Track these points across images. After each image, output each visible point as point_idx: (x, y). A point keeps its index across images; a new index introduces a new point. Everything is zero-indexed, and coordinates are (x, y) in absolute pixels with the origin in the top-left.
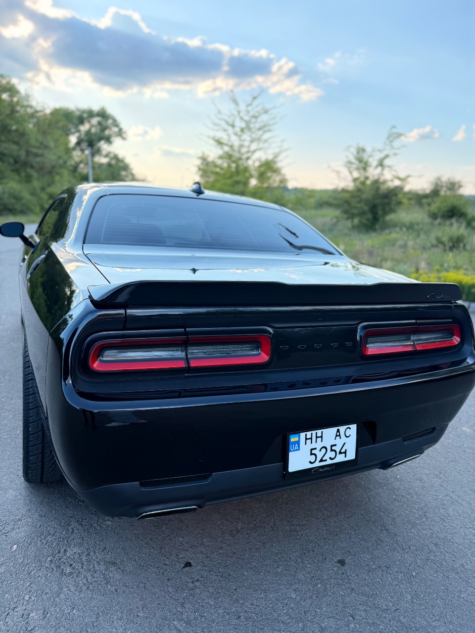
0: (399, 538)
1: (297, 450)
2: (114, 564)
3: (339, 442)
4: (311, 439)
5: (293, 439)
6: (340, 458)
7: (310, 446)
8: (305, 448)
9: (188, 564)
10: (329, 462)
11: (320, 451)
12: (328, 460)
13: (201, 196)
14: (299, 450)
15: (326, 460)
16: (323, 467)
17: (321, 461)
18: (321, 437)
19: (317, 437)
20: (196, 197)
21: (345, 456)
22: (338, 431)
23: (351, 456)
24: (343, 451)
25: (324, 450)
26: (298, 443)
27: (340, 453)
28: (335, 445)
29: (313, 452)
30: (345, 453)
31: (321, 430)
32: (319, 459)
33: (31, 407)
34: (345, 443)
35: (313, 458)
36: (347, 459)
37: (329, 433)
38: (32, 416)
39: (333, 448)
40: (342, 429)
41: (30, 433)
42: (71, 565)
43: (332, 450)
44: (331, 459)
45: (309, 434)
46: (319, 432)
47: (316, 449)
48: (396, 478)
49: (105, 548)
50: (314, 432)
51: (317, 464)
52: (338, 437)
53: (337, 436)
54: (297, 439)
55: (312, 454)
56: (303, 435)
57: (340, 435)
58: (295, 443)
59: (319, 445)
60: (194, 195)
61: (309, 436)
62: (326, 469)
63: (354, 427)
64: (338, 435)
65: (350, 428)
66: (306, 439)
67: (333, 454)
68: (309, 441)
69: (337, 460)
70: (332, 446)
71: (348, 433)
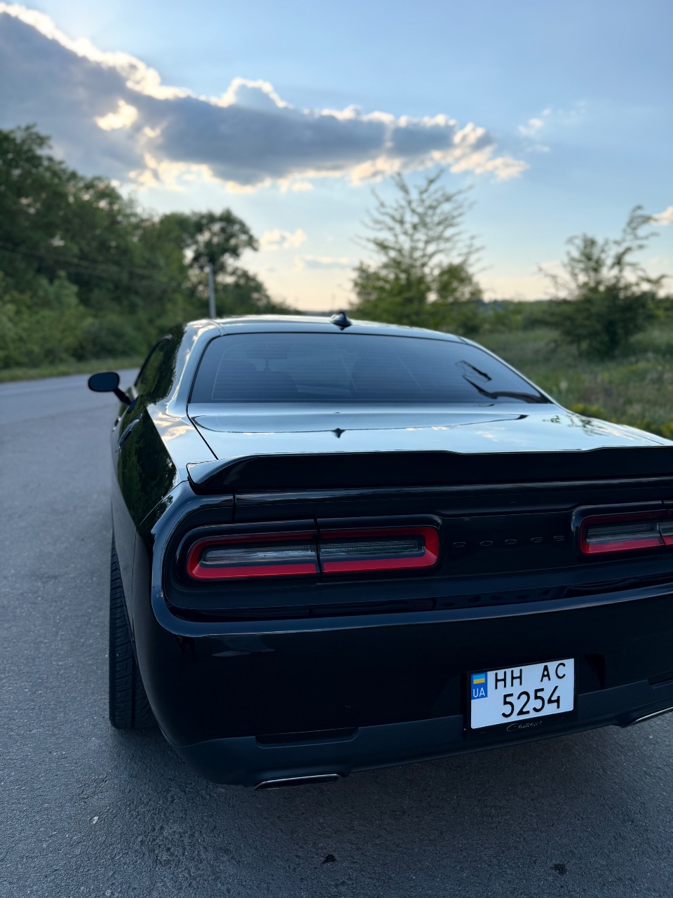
0: (651, 836)
1: (482, 696)
2: (227, 851)
3: (548, 686)
4: (504, 680)
5: (477, 680)
6: (550, 710)
7: (502, 691)
8: (495, 694)
9: (330, 859)
10: (533, 715)
11: (519, 698)
12: (532, 712)
13: (347, 330)
14: (486, 696)
15: (528, 712)
16: (523, 722)
17: (521, 713)
18: (520, 677)
19: (513, 678)
20: (340, 331)
21: (558, 707)
22: (546, 668)
23: (567, 705)
24: (554, 698)
25: (524, 698)
26: (485, 685)
27: (550, 701)
28: (542, 690)
29: (508, 699)
30: (558, 701)
31: (519, 668)
32: (517, 710)
33: (118, 625)
34: (556, 687)
35: (507, 709)
36: (561, 710)
37: (532, 673)
38: (119, 637)
39: (539, 694)
40: (552, 666)
41: (117, 660)
42: (169, 849)
43: (537, 697)
44: (535, 710)
45: (501, 674)
46: (516, 671)
47: (511, 695)
48: (647, 738)
49: (215, 827)
50: (509, 671)
51: (515, 718)
52: (546, 679)
53: (544, 676)
54: (482, 680)
55: (505, 703)
56: (491, 675)
57: (548, 675)
58: (480, 686)
59: (517, 689)
60: (337, 328)
61: (501, 676)
62: (528, 725)
63: (570, 663)
64: (546, 674)
65: (564, 665)
66: (497, 680)
67: (538, 704)
68: (501, 684)
69: (545, 712)
70: (537, 691)
71: (561, 671)
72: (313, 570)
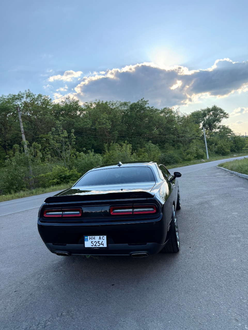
4: (91, 238)
5: (86, 238)
6: (101, 246)
7: (91, 241)
8: (90, 241)
10: (98, 246)
11: (94, 242)
12: (97, 246)
14: (88, 241)
16: (96, 247)
17: (95, 246)
18: (94, 238)
19: (93, 238)
21: (103, 246)
22: (100, 237)
23: (105, 245)
24: (102, 244)
25: (96, 242)
26: (87, 239)
27: (101, 244)
29: (92, 242)
30: (103, 244)
32: (94, 245)
34: (102, 241)
37: (97, 238)
39: (99, 242)
40: (101, 237)
43: (98, 243)
45: (90, 237)
46: (94, 237)
50: (92, 237)
51: (94, 246)
53: (99, 239)
55: (92, 243)
56: (89, 237)
57: (100, 239)
58: (86, 239)
59: (94, 241)
62: (96, 248)
63: (105, 237)
64: (100, 238)
66: (90, 238)
68: (91, 239)
69: (100, 246)
70: (98, 242)
71: (103, 238)
72: (61, 216)
